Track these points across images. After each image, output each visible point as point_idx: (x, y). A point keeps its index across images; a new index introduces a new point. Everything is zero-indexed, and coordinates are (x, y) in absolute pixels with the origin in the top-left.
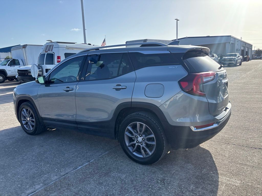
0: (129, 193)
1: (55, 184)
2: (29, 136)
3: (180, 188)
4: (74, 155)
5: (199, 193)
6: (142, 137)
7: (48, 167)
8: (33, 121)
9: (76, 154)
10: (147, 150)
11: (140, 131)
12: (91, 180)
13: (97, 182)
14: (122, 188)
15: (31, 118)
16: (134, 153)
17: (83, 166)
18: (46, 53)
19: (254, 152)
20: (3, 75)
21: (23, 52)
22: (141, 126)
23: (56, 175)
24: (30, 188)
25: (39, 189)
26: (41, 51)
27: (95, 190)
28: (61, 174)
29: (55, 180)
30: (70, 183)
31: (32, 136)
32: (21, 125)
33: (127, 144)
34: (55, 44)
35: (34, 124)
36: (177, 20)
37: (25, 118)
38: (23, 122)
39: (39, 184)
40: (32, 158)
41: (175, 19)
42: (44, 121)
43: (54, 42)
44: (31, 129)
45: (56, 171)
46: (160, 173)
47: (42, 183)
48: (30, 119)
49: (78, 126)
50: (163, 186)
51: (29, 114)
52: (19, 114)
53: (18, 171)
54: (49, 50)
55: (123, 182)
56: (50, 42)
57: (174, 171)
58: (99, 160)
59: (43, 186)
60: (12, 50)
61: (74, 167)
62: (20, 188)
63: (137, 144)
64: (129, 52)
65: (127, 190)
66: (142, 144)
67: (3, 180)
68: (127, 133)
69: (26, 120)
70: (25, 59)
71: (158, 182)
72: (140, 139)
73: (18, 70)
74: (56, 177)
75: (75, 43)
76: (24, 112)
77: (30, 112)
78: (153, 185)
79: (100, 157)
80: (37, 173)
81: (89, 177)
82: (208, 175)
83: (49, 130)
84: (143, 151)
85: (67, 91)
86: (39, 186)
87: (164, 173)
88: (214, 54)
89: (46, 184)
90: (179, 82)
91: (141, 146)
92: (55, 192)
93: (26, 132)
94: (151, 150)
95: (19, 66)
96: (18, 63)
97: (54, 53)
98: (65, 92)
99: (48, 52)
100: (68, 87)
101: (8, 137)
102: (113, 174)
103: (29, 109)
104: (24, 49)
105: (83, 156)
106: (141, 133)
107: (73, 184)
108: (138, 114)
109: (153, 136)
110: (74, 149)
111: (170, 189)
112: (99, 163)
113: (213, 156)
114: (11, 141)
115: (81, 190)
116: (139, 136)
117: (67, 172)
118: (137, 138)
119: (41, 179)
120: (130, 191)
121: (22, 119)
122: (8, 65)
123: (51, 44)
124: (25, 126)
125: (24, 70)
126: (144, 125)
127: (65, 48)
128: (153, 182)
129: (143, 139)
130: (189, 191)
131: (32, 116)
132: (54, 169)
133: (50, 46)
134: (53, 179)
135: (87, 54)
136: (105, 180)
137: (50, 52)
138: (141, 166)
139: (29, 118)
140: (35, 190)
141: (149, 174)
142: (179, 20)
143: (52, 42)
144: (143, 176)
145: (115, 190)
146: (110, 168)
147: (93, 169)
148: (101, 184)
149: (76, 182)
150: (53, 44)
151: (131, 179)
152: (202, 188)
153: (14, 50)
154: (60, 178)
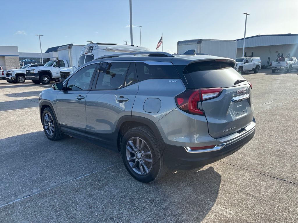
0: (113, 209)
1: (50, 190)
2: (50, 141)
3: (165, 211)
4: (80, 165)
5: (181, 219)
6: (141, 154)
7: (52, 174)
8: (53, 127)
9: (84, 163)
10: (145, 167)
11: (140, 147)
12: (85, 191)
13: (88, 194)
14: (108, 203)
15: (52, 123)
16: (134, 169)
17: (83, 176)
18: (86, 55)
19: (273, 183)
20: (48, 76)
21: (69, 52)
22: (141, 141)
23: (56, 182)
24: (27, 191)
25: (35, 193)
26: (82, 53)
27: (82, 201)
28: (61, 181)
29: (52, 187)
30: (64, 191)
31: (52, 141)
32: (43, 130)
33: (128, 159)
34: (95, 45)
35: (54, 130)
36: (247, 14)
37: (47, 123)
38: (46, 126)
39: (37, 189)
40: (42, 164)
41: (244, 13)
42: (61, 128)
43: (94, 43)
44: (52, 134)
45: (57, 178)
46: (154, 192)
47: (40, 188)
48: (51, 125)
49: (88, 136)
50: (149, 207)
51: (50, 120)
52: (43, 119)
53: (25, 174)
54: (89, 52)
55: (113, 197)
56: (90, 43)
57: (169, 193)
58: (101, 172)
59: (40, 191)
60: (59, 51)
61: (74, 177)
62: (20, 190)
63: (136, 160)
64: (136, 61)
65: (113, 205)
66: (141, 161)
67: (9, 181)
68: (128, 147)
69: (47, 125)
70: (70, 60)
71: (146, 202)
72: (139, 155)
73: (61, 72)
74: (54, 184)
75: (116, 45)
76: (47, 118)
77: (50, 117)
78: (140, 204)
79: (104, 170)
80: (40, 178)
81: (83, 188)
82: (203, 202)
83: (70, 136)
84: (141, 168)
85: (79, 99)
86: (36, 191)
87: (158, 193)
88: (293, 57)
89: (43, 190)
90: (176, 98)
91: (140, 162)
92: (47, 198)
93: (47, 137)
94: (148, 168)
95: (64, 67)
96: (63, 64)
97: (93, 55)
98: (77, 100)
99: (88, 53)
100: (80, 96)
101: (31, 141)
102: (107, 188)
103: (50, 115)
104: (69, 50)
105: (88, 167)
106: (140, 149)
107: (65, 193)
108: (138, 129)
109: (150, 153)
110: (84, 159)
111: (154, 210)
112: (100, 176)
113: (222, 181)
114: (32, 145)
115: (70, 199)
116: (138, 152)
117: (66, 180)
118: (137, 154)
119: (41, 184)
120: (115, 206)
121: (45, 123)
122: (54, 66)
123: (91, 45)
124: (47, 130)
125: (65, 73)
126: (143, 140)
127: (104, 50)
128: (142, 201)
129: (142, 155)
130: (173, 215)
131: (52, 122)
132: (56, 176)
133: (90, 48)
134: (51, 185)
135: (100, 62)
136: (96, 193)
137: (89, 54)
138: (139, 183)
139: (50, 123)
140: (31, 193)
141: (142, 192)
142: (249, 14)
143: (92, 43)
144: (135, 194)
145: (101, 204)
146: (107, 182)
147: (91, 181)
148: (91, 196)
149: (70, 191)
150: (93, 45)
151: (121, 195)
152: (188, 214)
153: (60, 50)
154: (58, 185)
